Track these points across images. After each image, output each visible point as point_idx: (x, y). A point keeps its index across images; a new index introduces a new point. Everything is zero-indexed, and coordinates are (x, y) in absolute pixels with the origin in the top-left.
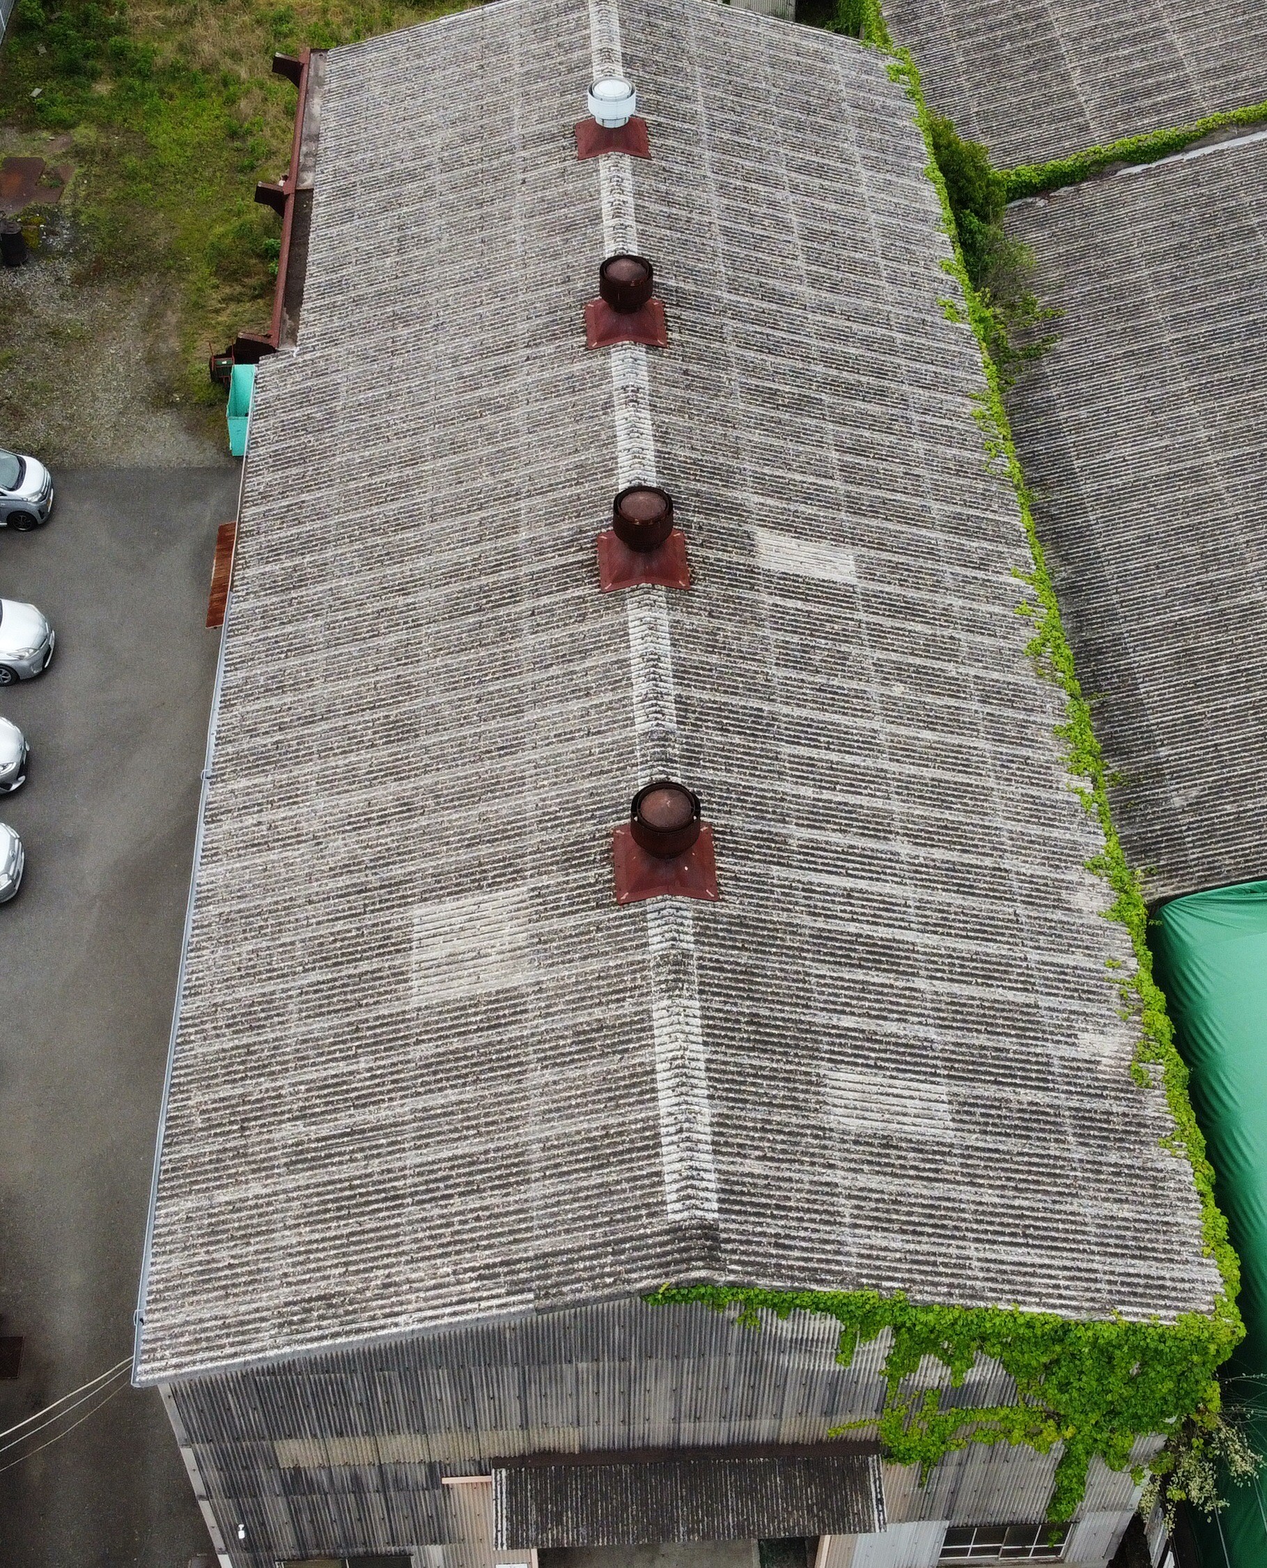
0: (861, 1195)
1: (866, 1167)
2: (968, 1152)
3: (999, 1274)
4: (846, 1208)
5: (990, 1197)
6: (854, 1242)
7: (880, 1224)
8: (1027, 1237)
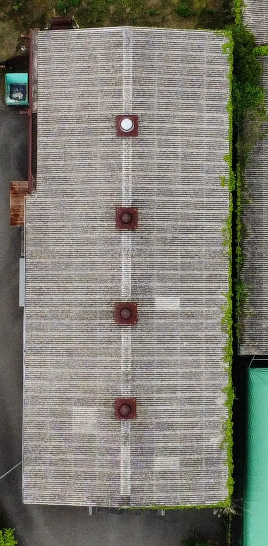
0: (157, 485)
1: (160, 479)
2: (181, 472)
3: (183, 498)
4: (155, 488)
5: (184, 482)
6: (155, 496)
7: (161, 491)
8: (190, 489)
